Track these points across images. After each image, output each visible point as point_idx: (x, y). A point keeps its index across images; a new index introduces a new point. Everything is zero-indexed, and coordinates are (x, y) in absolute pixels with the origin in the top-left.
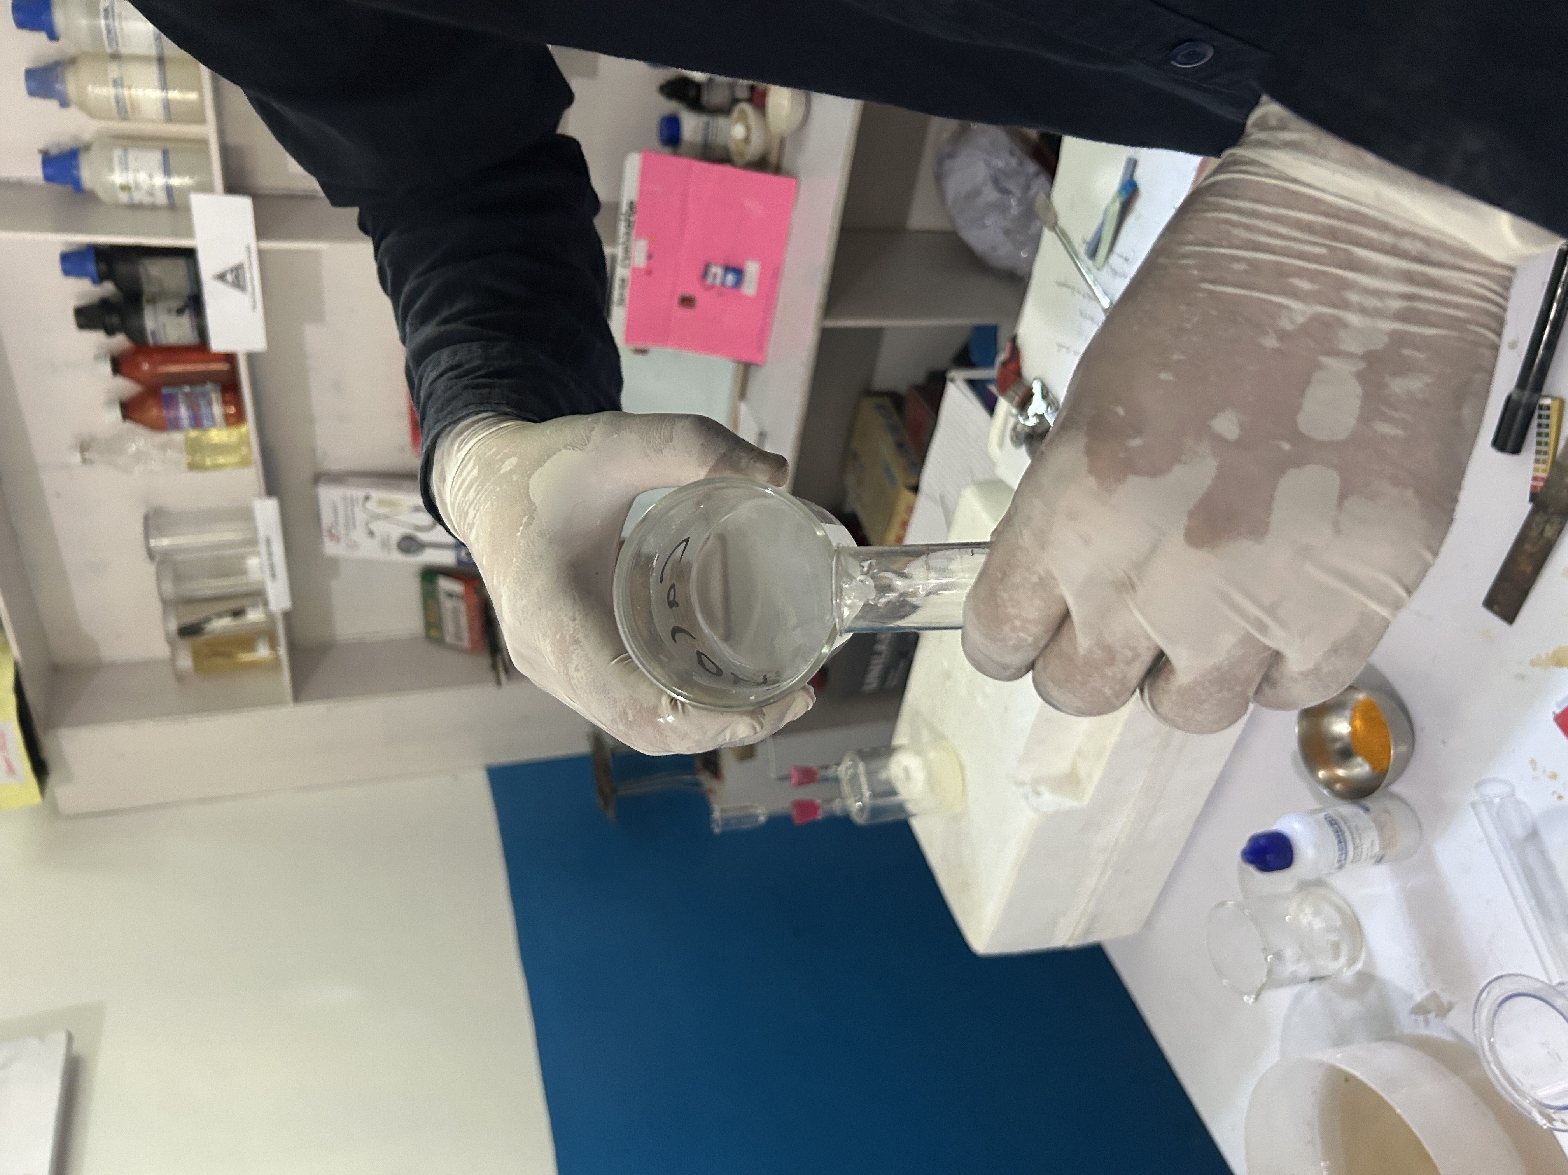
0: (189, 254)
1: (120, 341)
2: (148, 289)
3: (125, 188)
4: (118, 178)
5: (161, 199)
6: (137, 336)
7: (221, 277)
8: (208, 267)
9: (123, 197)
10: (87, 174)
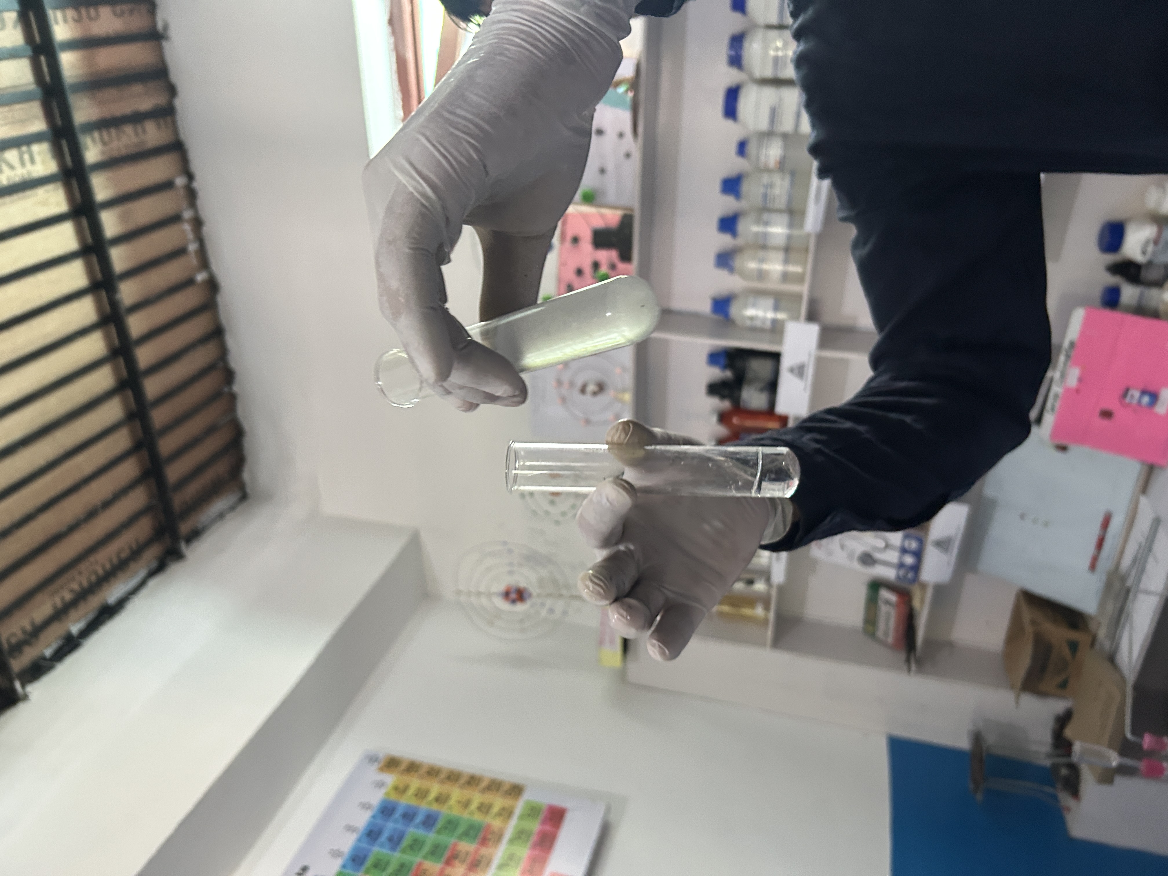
0: (776, 357)
1: (726, 405)
2: (750, 375)
3: (752, 318)
4: (750, 312)
5: (768, 325)
6: (736, 402)
7: (791, 370)
8: (786, 363)
9: (748, 323)
10: (734, 310)
